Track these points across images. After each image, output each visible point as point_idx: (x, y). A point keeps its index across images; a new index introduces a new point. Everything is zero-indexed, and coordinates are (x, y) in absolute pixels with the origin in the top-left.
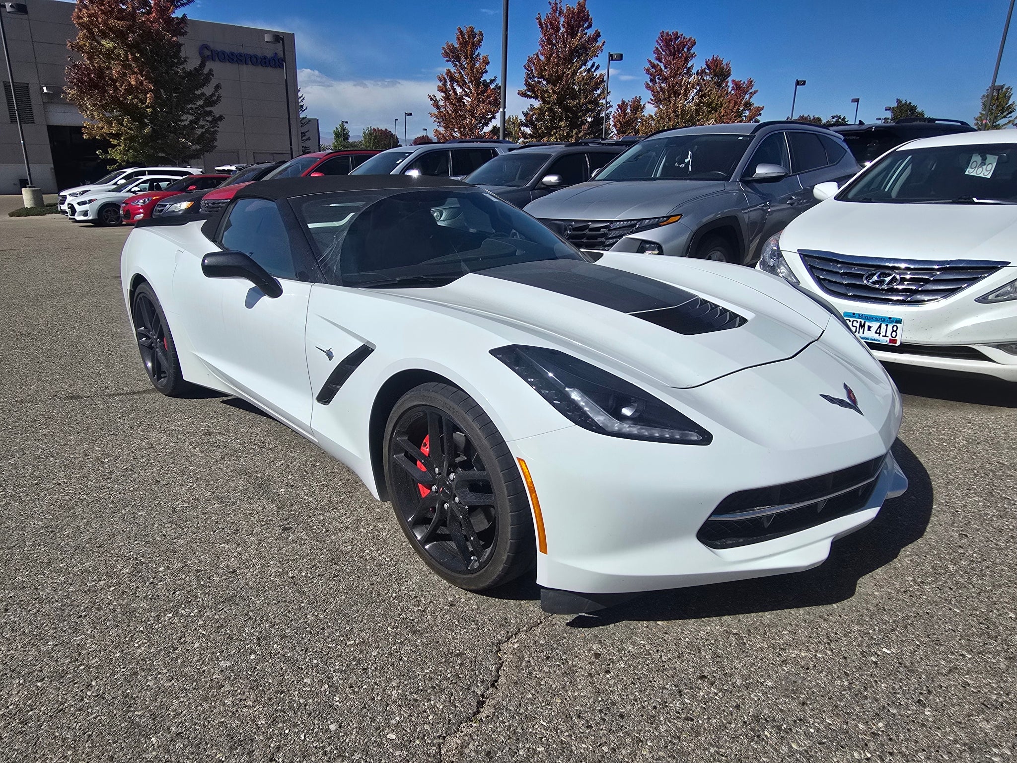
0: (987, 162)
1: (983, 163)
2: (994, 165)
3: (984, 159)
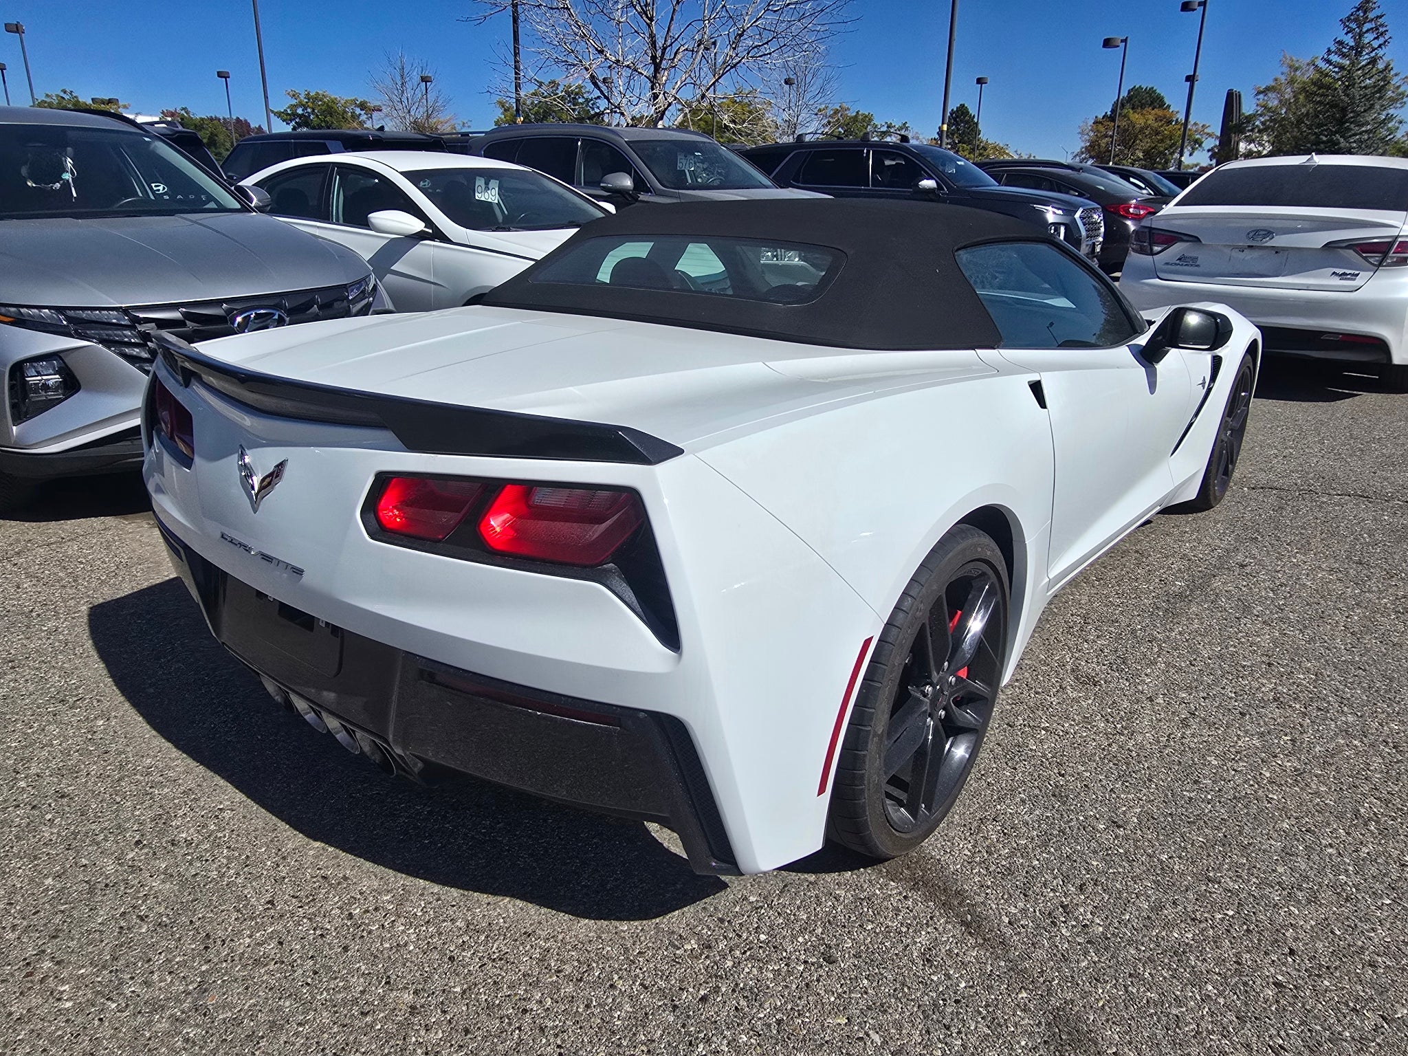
0: (491, 186)
1: (487, 188)
2: (497, 189)
3: (487, 184)
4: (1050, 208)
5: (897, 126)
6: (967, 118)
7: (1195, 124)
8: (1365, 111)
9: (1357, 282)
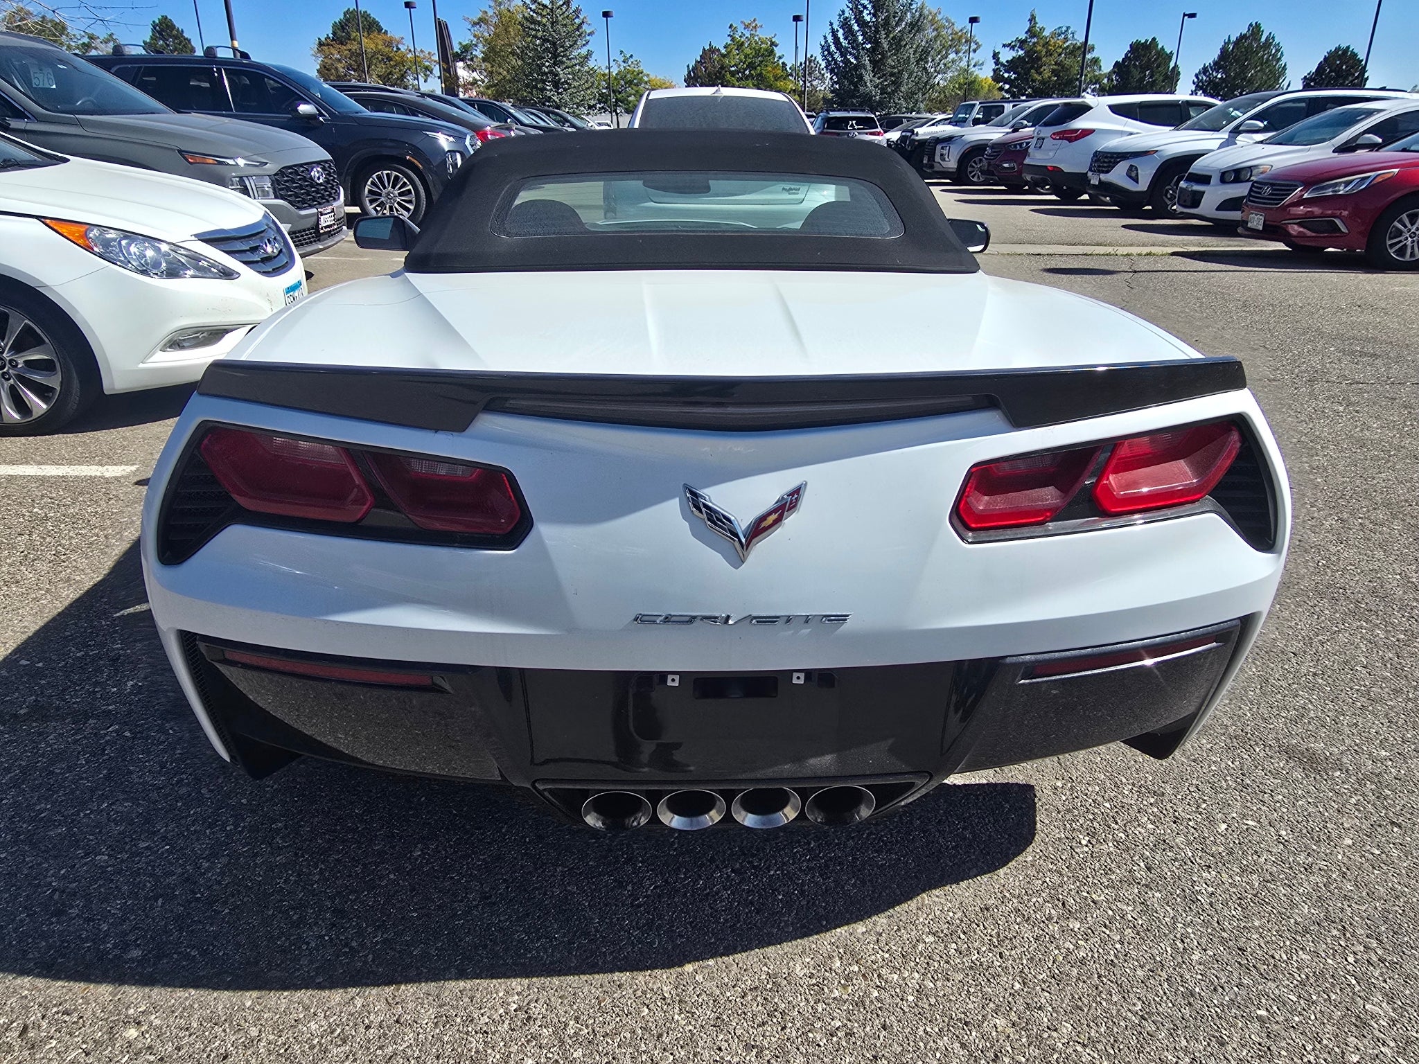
4: (440, 134)
5: (102, 38)
6: (175, 32)
7: (422, 51)
8: (571, 46)
9: (800, 196)
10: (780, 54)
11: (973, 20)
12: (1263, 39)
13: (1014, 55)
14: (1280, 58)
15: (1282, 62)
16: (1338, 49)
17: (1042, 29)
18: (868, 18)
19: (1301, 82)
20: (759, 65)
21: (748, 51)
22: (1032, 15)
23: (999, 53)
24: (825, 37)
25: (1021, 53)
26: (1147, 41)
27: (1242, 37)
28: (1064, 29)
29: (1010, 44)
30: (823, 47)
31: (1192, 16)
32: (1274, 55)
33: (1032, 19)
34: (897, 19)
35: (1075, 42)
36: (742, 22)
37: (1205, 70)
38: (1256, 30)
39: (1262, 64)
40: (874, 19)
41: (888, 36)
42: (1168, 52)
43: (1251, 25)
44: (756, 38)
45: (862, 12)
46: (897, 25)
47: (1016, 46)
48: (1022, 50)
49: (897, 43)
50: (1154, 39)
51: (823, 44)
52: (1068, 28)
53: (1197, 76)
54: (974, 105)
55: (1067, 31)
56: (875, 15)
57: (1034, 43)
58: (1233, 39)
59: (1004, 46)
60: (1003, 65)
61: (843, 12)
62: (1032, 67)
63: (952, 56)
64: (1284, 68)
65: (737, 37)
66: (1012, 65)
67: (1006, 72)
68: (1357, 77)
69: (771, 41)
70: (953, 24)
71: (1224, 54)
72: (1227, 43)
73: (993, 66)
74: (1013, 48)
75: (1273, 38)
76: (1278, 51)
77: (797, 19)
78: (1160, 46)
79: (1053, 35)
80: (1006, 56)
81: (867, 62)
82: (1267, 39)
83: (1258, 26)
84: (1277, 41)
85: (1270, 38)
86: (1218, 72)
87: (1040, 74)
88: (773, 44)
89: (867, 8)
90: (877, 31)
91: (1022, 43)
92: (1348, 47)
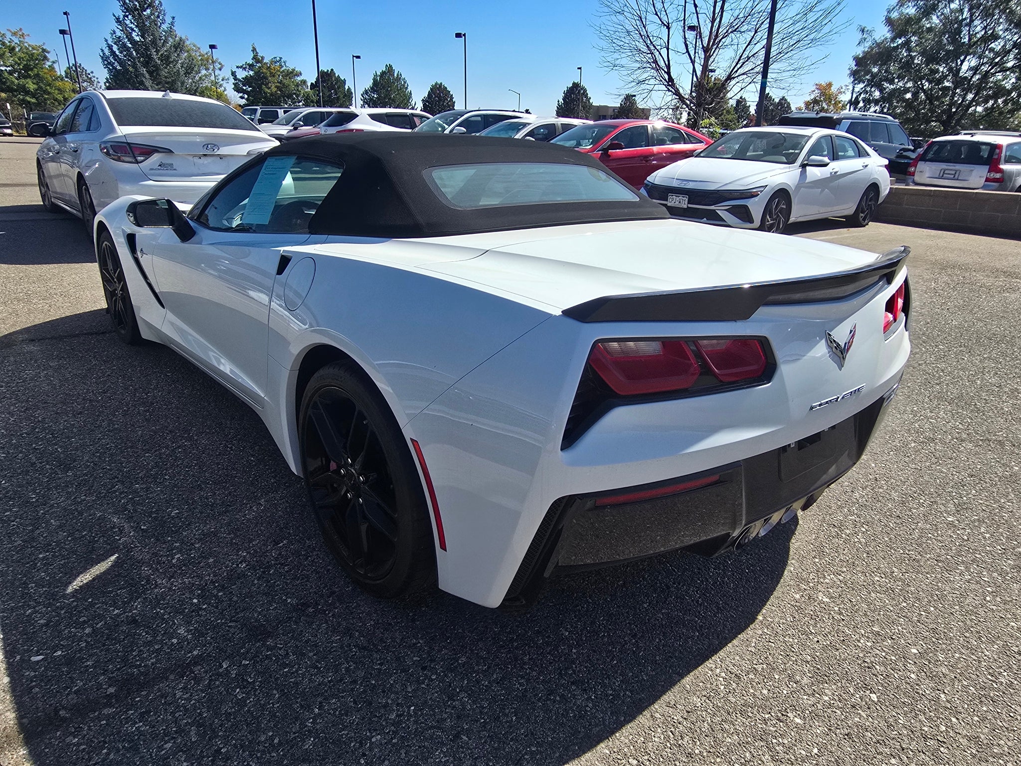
10: (54, 60)
11: (212, 47)
12: (396, 75)
13: (247, 74)
14: (407, 88)
15: (409, 89)
16: (436, 84)
17: (263, 58)
18: (137, 39)
19: (421, 102)
20: (34, 67)
21: (20, 54)
22: (253, 48)
23: (235, 72)
24: (102, 51)
25: (251, 73)
26: (328, 71)
27: (383, 73)
28: (278, 59)
29: (242, 66)
30: (102, 58)
31: (358, 57)
32: (404, 85)
33: (254, 50)
34: (162, 41)
35: (287, 69)
36: (8, 30)
37: (366, 92)
38: (390, 69)
39: (398, 90)
40: (142, 40)
41: (157, 54)
42: (343, 79)
43: (387, 66)
44: (26, 44)
45: (131, 33)
46: (163, 45)
47: (246, 67)
48: (252, 70)
49: (166, 59)
50: (332, 70)
51: (102, 55)
52: (281, 58)
53: (362, 95)
54: (257, 109)
55: (280, 60)
56: (143, 36)
57: (260, 67)
58: (379, 73)
59: (237, 67)
60: (239, 80)
61: (114, 32)
62: (263, 83)
63: (204, 72)
64: (411, 93)
65: (6, 42)
66: (247, 81)
67: (244, 86)
68: (449, 101)
69: (43, 49)
70: (199, 49)
71: (375, 82)
72: (376, 75)
73: (233, 81)
74: (245, 69)
75: (401, 75)
76: (405, 82)
77: (63, 32)
78: (337, 75)
79: (272, 62)
80: (241, 74)
81: (145, 72)
82: (398, 75)
83: (391, 66)
84: (403, 77)
85: (399, 75)
86: (374, 94)
87: (269, 88)
88: (44, 50)
89: (135, 31)
90: (147, 49)
91: (251, 66)
92: (441, 84)
